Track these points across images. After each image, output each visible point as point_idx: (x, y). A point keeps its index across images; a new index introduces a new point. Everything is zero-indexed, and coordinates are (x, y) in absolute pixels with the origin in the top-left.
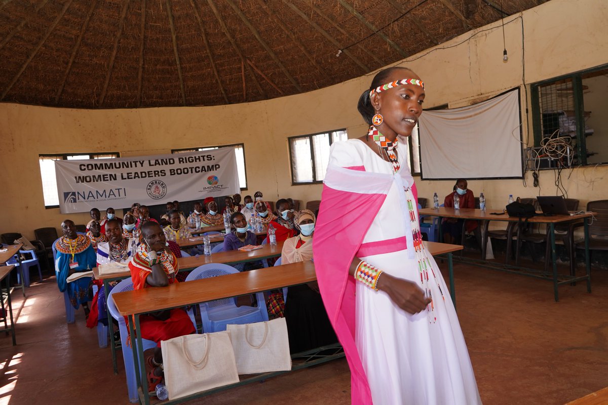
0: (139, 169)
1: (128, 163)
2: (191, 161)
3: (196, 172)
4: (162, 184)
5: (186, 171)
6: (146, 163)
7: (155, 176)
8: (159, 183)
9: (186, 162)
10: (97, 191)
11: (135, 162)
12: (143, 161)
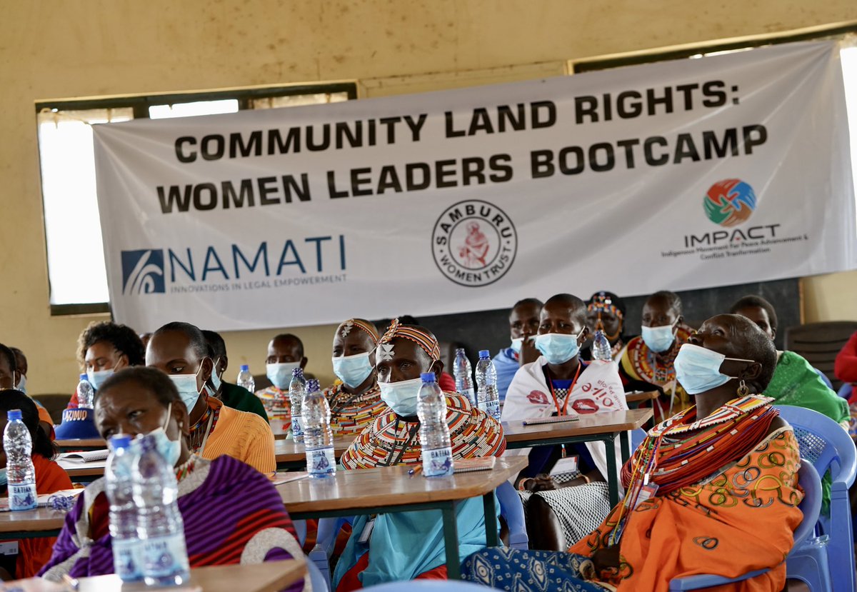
0: (402, 152)
1: (359, 125)
2: (628, 109)
3: (651, 162)
4: (498, 220)
5: (601, 157)
6: (435, 124)
7: (466, 182)
8: (484, 215)
9: (608, 116)
10: (235, 249)
11: (391, 122)
12: (423, 117)
